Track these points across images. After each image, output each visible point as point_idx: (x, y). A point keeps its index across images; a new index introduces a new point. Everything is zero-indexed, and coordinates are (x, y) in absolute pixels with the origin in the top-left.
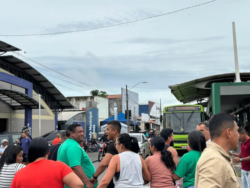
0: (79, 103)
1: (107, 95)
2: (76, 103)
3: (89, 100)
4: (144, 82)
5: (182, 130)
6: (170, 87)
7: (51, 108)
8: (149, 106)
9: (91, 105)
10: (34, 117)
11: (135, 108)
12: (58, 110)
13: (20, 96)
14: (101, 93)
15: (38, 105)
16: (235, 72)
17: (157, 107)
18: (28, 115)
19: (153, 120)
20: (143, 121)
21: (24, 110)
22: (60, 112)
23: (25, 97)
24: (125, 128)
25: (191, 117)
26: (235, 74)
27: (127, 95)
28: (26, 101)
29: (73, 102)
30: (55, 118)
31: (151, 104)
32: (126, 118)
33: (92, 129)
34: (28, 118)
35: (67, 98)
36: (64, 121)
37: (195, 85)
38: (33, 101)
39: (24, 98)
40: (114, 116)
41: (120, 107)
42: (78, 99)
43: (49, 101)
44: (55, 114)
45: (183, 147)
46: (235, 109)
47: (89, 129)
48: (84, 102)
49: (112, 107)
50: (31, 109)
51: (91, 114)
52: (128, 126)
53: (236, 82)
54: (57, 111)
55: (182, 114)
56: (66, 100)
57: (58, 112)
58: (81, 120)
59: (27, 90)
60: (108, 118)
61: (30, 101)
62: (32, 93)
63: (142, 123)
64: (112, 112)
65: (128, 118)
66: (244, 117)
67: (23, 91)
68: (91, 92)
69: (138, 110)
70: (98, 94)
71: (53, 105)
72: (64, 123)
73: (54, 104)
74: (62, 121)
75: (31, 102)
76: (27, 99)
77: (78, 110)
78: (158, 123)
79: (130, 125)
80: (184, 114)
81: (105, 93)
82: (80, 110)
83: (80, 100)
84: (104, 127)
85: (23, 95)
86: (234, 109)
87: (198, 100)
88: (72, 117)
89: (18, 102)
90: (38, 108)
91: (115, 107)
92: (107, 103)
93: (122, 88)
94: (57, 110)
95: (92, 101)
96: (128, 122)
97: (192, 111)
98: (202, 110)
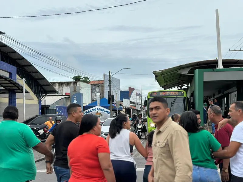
0: (62, 88)
1: (90, 81)
2: (59, 88)
3: (72, 85)
4: (127, 69)
6: (154, 73)
7: (35, 93)
8: (130, 92)
9: (75, 90)
10: (18, 101)
11: (116, 93)
13: (4, 80)
14: (83, 79)
15: (23, 89)
16: (217, 59)
17: (136, 93)
18: (12, 99)
19: (134, 106)
20: (124, 106)
21: (8, 94)
22: (43, 96)
23: (9, 81)
24: (107, 113)
25: (174, 101)
26: (217, 60)
27: (110, 81)
28: (10, 85)
29: (56, 87)
30: (39, 102)
31: (131, 90)
32: (109, 103)
34: (12, 102)
35: (50, 83)
36: (47, 106)
37: (178, 71)
38: (17, 85)
39: (7, 82)
40: (96, 101)
41: (102, 93)
42: (61, 84)
43: (32, 86)
44: (38, 99)
46: (214, 95)
48: (67, 87)
49: (94, 92)
50: (15, 93)
51: (75, 99)
52: (111, 111)
53: (218, 68)
54: (41, 96)
56: (50, 85)
58: (64, 104)
59: (10, 74)
60: (90, 103)
61: (14, 85)
62: (16, 77)
63: (124, 108)
64: (94, 97)
65: (111, 103)
66: (223, 102)
67: (7, 75)
68: (73, 78)
69: (120, 95)
70: (81, 79)
71: (36, 90)
72: (48, 108)
73: (38, 89)
74: (45, 106)
75: (16, 86)
76: (11, 83)
77: (61, 95)
78: (138, 108)
79: (113, 110)
80: (168, 99)
81: (87, 78)
82: (63, 95)
83: (63, 86)
84: (87, 112)
85: (7, 79)
86: (212, 95)
87: (179, 86)
88: (55, 102)
89: (2, 86)
90: (23, 92)
91: (97, 93)
92: (90, 89)
93: (104, 74)
95: (75, 86)
96: (110, 107)
97: (175, 96)
98: (185, 96)
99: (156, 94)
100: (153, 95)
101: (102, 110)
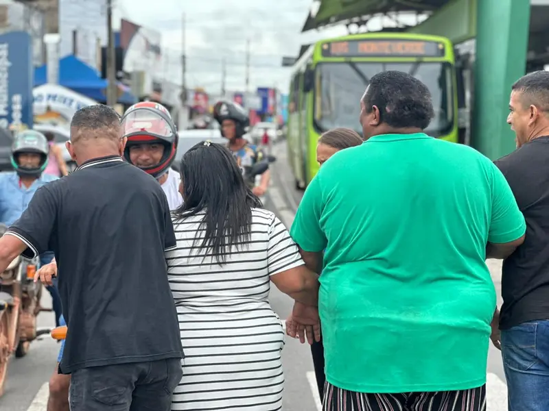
9: (1, 19)
33: (10, 109)
51: (4, 53)
55: (380, 67)
65: (111, 75)
96: (109, 92)
97: (414, 59)
98: (449, 57)
99: (343, 49)
100: (333, 51)
101: (68, 102)
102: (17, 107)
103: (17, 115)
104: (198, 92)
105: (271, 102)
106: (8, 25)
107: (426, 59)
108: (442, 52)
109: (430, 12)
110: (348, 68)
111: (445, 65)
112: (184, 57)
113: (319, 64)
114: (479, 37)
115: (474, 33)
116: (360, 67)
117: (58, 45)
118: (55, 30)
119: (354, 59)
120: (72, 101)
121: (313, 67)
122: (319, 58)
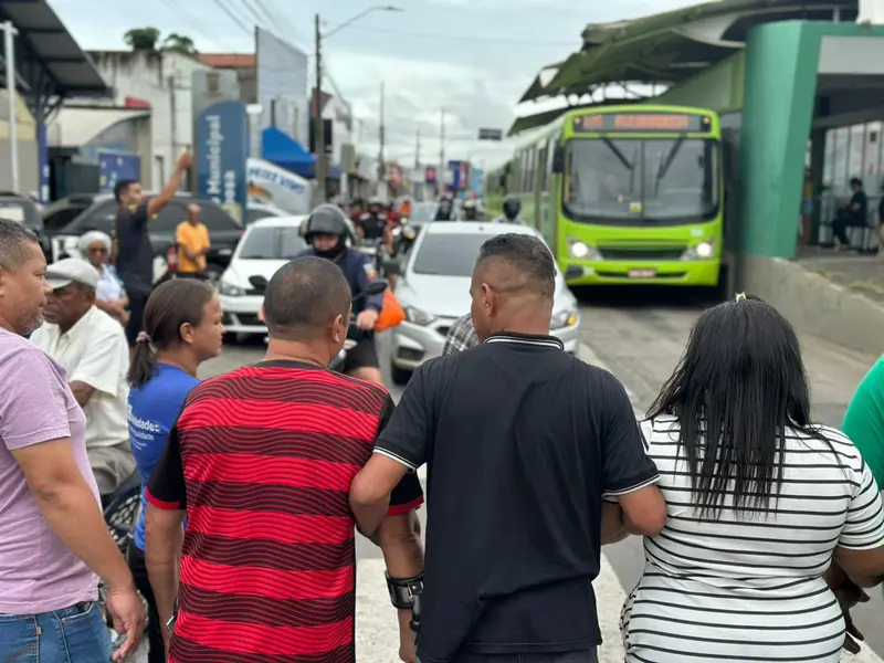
1: (201, 52)
3: (141, 65)
4: (390, 8)
5: (636, 206)
12: (46, 100)
14: (173, 42)
17: (337, 112)
22: (52, 107)
24: (292, 189)
25: (672, 156)
27: (318, 56)
30: (37, 134)
33: (222, 187)
36: (67, 149)
37: (684, 26)
44: (36, 115)
45: (634, 274)
47: (208, 187)
51: (216, 125)
52: (320, 181)
54: (43, 106)
55: (639, 144)
56: (81, 61)
57: (47, 110)
65: (320, 149)
68: (126, 35)
72: (70, 159)
74: (59, 149)
77: (110, 104)
79: (327, 179)
80: (647, 143)
81: (186, 41)
82: (119, 105)
88: (97, 133)
94: (42, 100)
96: (318, 167)
97: (676, 135)
98: (715, 133)
99: (597, 122)
100: (586, 125)
101: (271, 177)
102: (230, 185)
103: (230, 194)
104: (394, 165)
105: (462, 176)
106: (220, 95)
107: (690, 135)
108: (706, 127)
109: (672, 84)
110: (602, 145)
111: (709, 142)
112: (382, 129)
113: (570, 140)
114: (745, 111)
115: (739, 104)
116: (617, 144)
117: (260, 115)
118: (254, 101)
119: (610, 135)
120: (275, 176)
121: (562, 144)
122: (569, 133)
